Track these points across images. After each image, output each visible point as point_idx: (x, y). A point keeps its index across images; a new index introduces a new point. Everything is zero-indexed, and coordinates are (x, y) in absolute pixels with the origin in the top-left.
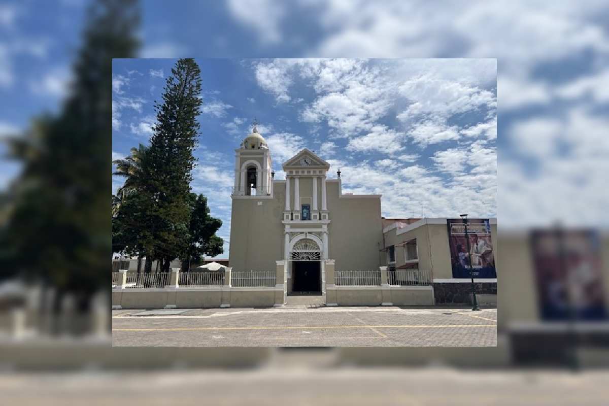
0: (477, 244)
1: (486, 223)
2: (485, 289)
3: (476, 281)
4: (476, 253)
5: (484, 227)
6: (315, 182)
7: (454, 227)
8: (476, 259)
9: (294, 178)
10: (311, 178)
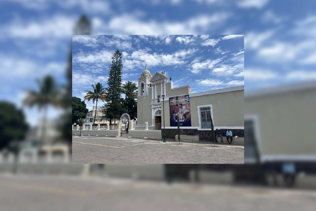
0: (182, 109)
1: (187, 97)
2: (185, 132)
3: (181, 128)
4: (181, 113)
5: (186, 99)
6: (162, 85)
7: (172, 101)
8: (181, 116)
9: (155, 85)
10: (160, 84)
